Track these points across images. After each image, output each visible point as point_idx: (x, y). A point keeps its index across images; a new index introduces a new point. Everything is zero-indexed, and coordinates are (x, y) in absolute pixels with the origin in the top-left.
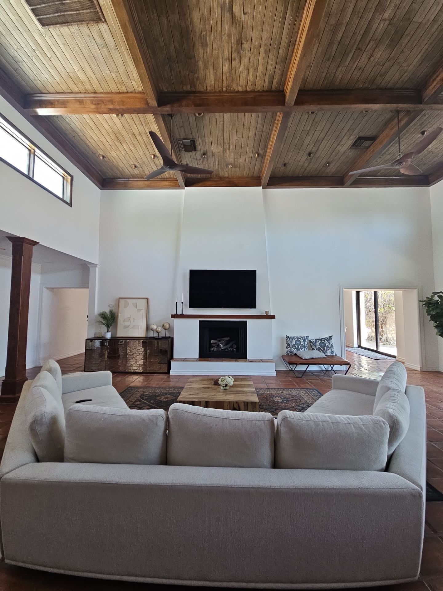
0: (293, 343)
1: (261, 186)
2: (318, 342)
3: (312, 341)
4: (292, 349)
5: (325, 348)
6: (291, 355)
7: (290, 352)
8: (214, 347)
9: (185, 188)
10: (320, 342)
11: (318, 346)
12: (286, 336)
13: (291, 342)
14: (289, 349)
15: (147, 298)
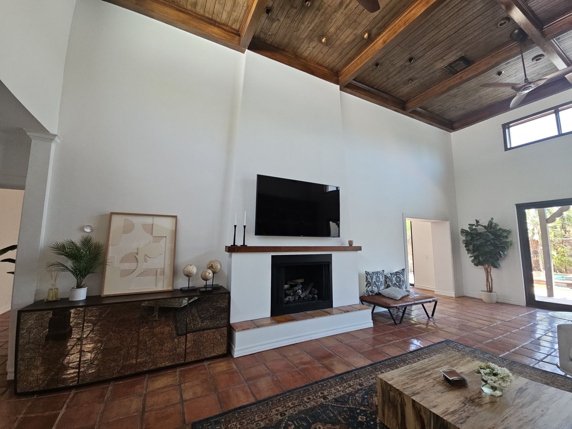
0: (374, 280)
1: (338, 84)
2: (394, 276)
3: (388, 276)
4: (374, 287)
5: (401, 283)
6: (372, 295)
7: (371, 292)
8: (290, 295)
9: (247, 50)
10: (395, 276)
11: (394, 282)
12: (366, 272)
13: (372, 279)
14: (370, 287)
15: (175, 217)
